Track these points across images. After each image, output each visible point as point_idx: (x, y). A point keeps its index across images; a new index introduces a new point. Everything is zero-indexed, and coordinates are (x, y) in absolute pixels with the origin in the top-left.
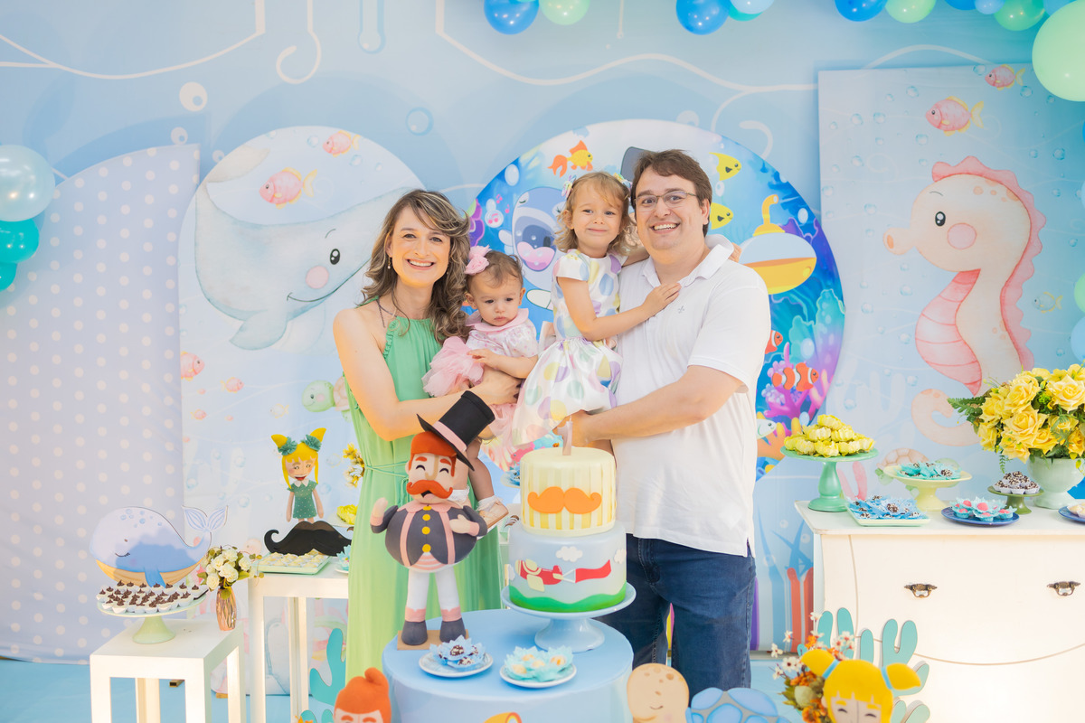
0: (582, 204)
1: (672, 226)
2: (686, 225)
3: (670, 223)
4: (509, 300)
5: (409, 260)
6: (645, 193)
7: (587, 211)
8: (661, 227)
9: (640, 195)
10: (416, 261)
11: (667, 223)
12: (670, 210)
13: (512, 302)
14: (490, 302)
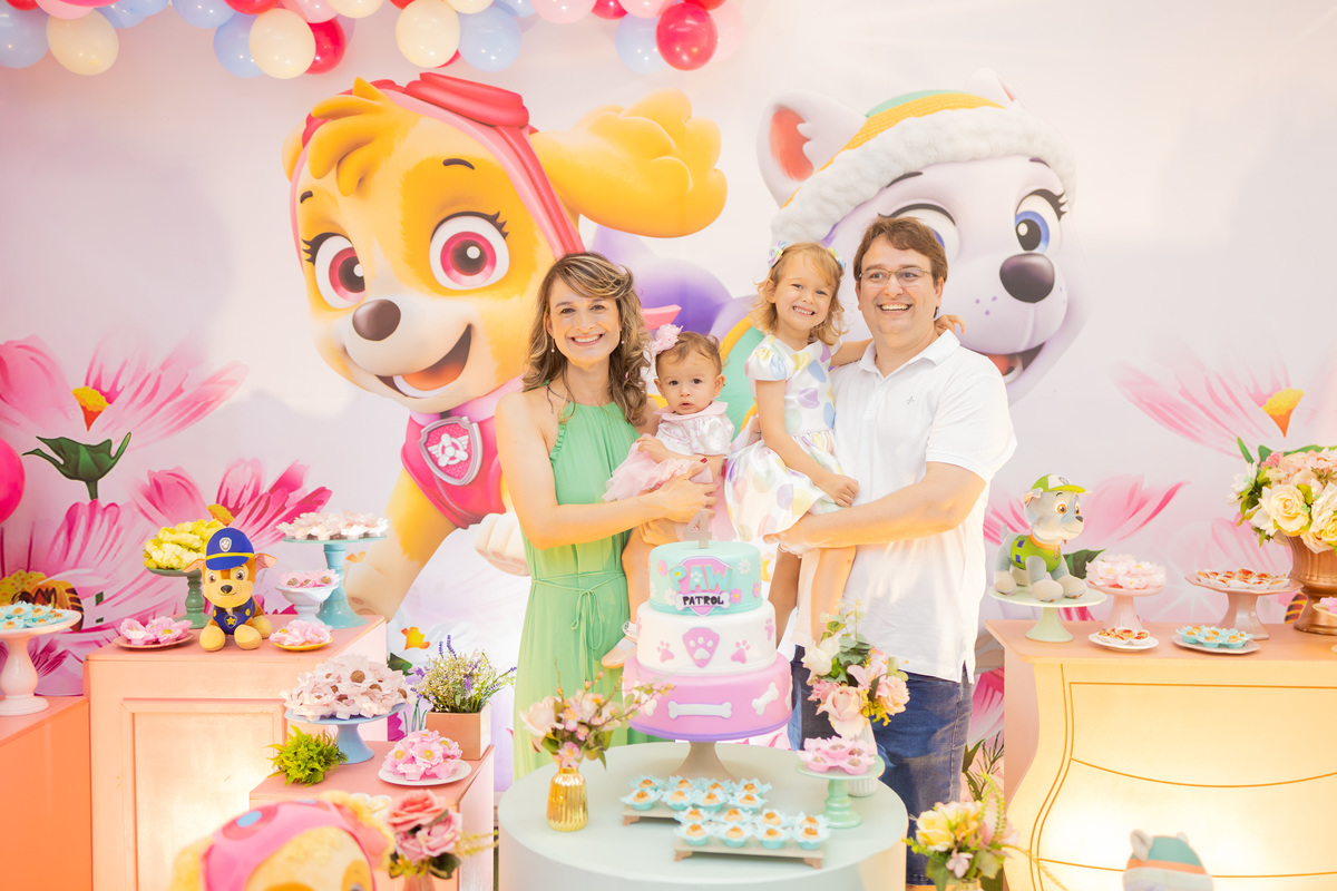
0: (791, 277)
1: (904, 307)
2: (918, 306)
3: (902, 304)
4: (697, 381)
5: (573, 339)
6: (875, 267)
7: (798, 286)
8: (891, 307)
9: (868, 269)
10: (582, 338)
11: (899, 304)
12: (904, 289)
13: (700, 385)
14: (675, 383)
